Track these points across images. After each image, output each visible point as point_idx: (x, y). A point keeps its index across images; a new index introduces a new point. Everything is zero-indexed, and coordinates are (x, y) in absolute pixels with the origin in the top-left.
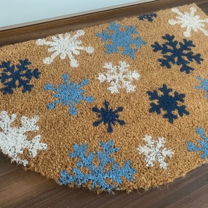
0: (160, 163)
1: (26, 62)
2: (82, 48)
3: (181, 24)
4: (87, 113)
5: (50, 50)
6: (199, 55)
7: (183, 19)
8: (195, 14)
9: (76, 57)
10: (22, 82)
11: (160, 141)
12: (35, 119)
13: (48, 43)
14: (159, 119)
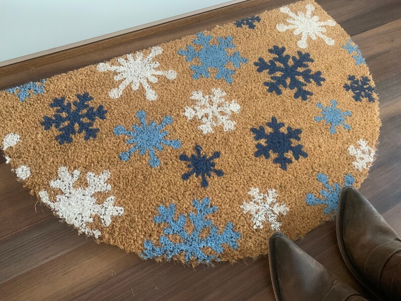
0: (271, 224)
1: (85, 97)
2: (160, 73)
3: (294, 30)
4: (173, 163)
5: (117, 78)
6: (319, 73)
7: (297, 23)
8: (313, 14)
9: (153, 86)
10: (83, 126)
11: (270, 195)
12: (106, 175)
13: (113, 68)
14: (268, 165)
